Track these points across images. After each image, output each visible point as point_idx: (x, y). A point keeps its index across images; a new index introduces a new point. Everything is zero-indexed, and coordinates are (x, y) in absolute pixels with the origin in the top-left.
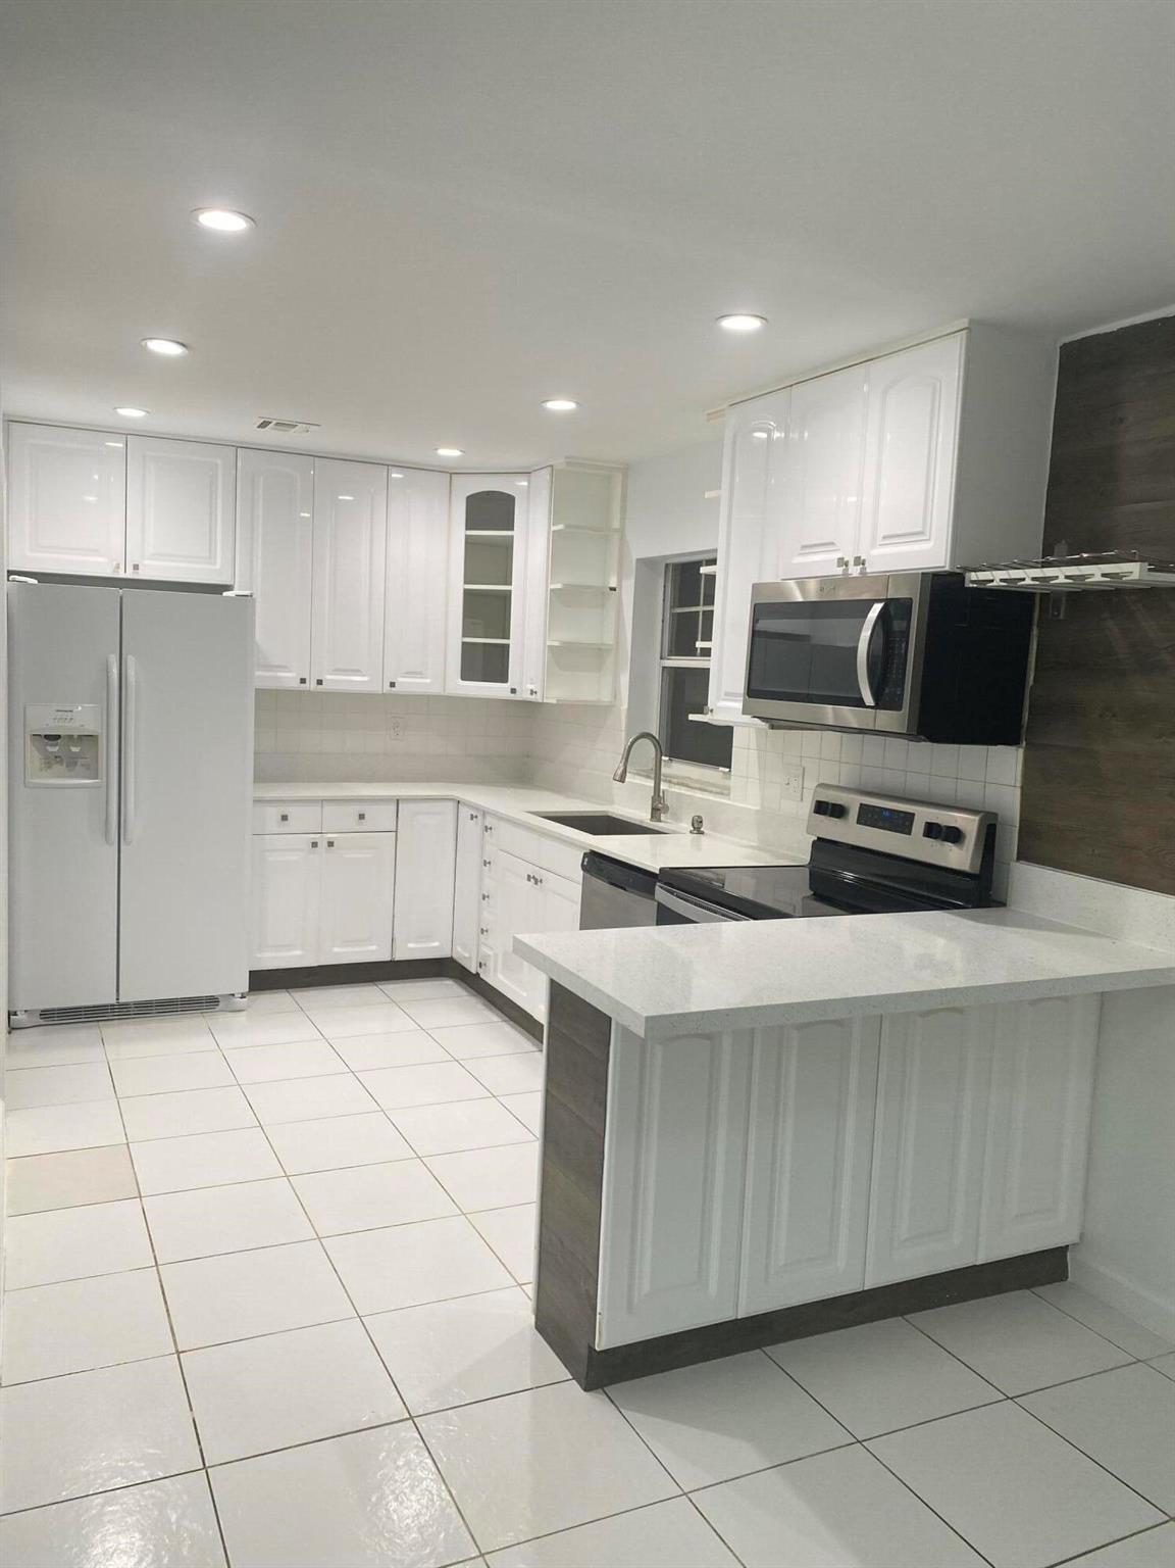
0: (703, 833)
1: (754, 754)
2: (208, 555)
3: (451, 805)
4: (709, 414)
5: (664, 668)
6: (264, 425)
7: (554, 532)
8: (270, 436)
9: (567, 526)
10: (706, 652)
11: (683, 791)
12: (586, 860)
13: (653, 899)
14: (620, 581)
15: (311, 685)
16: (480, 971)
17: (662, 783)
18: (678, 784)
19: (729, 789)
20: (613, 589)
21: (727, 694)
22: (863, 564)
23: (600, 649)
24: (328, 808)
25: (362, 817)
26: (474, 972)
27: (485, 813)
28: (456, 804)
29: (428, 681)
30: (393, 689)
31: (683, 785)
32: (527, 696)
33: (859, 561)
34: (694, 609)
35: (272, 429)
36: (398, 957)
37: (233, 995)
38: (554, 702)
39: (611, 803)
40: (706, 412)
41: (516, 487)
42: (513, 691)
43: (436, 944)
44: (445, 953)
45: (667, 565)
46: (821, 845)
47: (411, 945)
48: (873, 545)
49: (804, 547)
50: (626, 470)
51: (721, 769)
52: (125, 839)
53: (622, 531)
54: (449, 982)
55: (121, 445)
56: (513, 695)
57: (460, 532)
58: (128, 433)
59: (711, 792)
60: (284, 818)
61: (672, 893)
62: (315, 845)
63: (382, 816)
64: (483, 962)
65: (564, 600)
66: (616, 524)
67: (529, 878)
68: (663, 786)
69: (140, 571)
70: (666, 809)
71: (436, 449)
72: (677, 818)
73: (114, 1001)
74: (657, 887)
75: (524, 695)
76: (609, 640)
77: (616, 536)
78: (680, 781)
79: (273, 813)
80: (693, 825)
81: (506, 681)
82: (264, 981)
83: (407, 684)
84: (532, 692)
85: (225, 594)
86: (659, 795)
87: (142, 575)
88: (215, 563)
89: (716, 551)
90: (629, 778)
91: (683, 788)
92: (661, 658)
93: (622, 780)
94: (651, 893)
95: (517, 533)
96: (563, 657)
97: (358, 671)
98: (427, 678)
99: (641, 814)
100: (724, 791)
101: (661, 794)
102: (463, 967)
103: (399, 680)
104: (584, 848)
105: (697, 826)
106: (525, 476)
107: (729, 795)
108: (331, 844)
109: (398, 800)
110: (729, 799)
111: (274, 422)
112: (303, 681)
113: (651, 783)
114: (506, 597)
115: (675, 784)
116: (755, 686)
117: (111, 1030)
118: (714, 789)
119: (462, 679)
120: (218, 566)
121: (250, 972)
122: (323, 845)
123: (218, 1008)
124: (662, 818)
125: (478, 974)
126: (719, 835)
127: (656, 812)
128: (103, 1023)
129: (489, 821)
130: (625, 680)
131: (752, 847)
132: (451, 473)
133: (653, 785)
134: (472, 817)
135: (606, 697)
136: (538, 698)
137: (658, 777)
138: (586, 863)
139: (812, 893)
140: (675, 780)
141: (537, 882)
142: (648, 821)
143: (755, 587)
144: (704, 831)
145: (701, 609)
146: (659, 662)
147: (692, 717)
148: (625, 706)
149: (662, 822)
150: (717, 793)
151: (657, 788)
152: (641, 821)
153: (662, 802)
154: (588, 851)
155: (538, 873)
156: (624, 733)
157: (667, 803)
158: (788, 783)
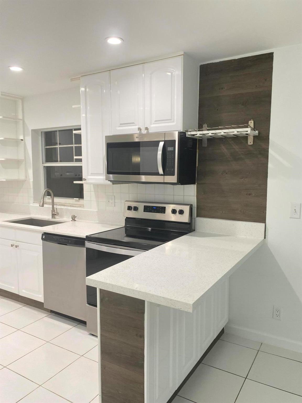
0: (76, 221)
1: (93, 193)
4: (71, 79)
5: (44, 167)
9: (4, 117)
10: (80, 160)
11: (62, 207)
12: (44, 236)
13: (85, 247)
14: (24, 137)
18: (60, 205)
19: (83, 205)
20: (22, 140)
21: (91, 174)
22: (148, 130)
23: (18, 161)
31: (62, 205)
33: (147, 129)
34: (55, 147)
38: (5, 180)
39: (30, 214)
40: (71, 78)
45: (42, 132)
46: (128, 220)
48: (151, 124)
49: (121, 124)
50: (23, 99)
51: (75, 199)
53: (23, 120)
59: (76, 207)
65: (4, 144)
66: (20, 117)
67: (12, 246)
68: (55, 206)
70: (58, 214)
72: (62, 216)
74: (86, 243)
76: (21, 157)
77: (21, 122)
78: (61, 204)
80: (72, 218)
86: (54, 210)
90: (45, 206)
91: (62, 206)
92: (42, 163)
93: (43, 206)
96: (5, 164)
99: (47, 217)
104: (41, 232)
105: (74, 218)
107: (84, 207)
110: (84, 209)
115: (58, 205)
116: (109, 170)
118: (77, 206)
124: (56, 217)
126: (80, 220)
127: (53, 215)
130: (30, 172)
131: (97, 223)
133: (51, 207)
135: (22, 177)
137: (53, 204)
138: (44, 238)
139: (126, 235)
140: (59, 204)
141: (16, 246)
142: (51, 219)
143: (107, 137)
144: (76, 220)
145: (58, 146)
146: (42, 165)
147: (75, 182)
148: (32, 180)
149: (56, 219)
150: (78, 207)
151: (53, 207)
152: (48, 219)
153: (56, 212)
154: (43, 233)
155: (16, 243)
156: (32, 189)
157: (58, 212)
158: (109, 202)
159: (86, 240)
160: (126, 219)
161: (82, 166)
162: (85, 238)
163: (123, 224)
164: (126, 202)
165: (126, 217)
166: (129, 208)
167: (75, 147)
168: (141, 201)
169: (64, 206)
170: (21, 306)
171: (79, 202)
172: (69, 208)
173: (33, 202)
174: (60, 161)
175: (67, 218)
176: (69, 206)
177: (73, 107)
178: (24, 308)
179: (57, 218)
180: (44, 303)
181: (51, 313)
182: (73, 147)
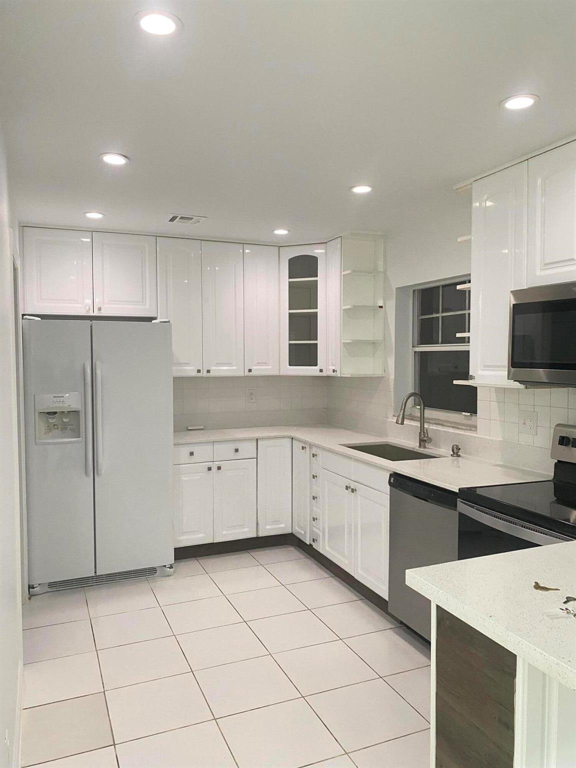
0: (459, 456)
1: (494, 405)
2: (141, 301)
3: (289, 441)
4: (457, 189)
5: (415, 352)
6: (173, 220)
7: (343, 275)
8: (178, 227)
9: (352, 271)
10: (467, 340)
11: (440, 428)
12: (392, 479)
13: (456, 510)
14: (385, 304)
15: (204, 374)
16: (313, 543)
17: (425, 424)
19: (476, 427)
20: (381, 307)
21: (485, 366)
23: (374, 343)
24: (217, 446)
25: (237, 450)
26: (308, 543)
27: (311, 446)
28: (290, 440)
29: (270, 367)
30: (250, 373)
32: (331, 373)
34: (435, 315)
35: (178, 222)
36: (261, 534)
37: (165, 566)
38: (349, 376)
41: (318, 252)
42: (321, 371)
43: (283, 525)
44: (288, 530)
45: (414, 291)
46: (561, 466)
47: (268, 527)
49: (546, 264)
50: (387, 236)
51: (463, 413)
52: (97, 474)
53: (385, 272)
54: (292, 548)
55: (89, 240)
56: (321, 373)
57: (285, 280)
58: (93, 231)
59: (462, 429)
60: (192, 454)
61: (473, 507)
62: (210, 469)
63: (247, 449)
64: (315, 538)
65: (351, 314)
66: (381, 269)
67: (347, 488)
68: (426, 426)
69: (102, 311)
70: (430, 440)
71: (273, 231)
72: (437, 446)
73: (94, 575)
74: (458, 502)
75: (328, 372)
76: (379, 337)
77: (382, 275)
78: (437, 422)
79: (186, 450)
80: (453, 451)
81: (317, 365)
82: (183, 554)
83: (258, 370)
84: (334, 371)
85: (153, 321)
87: (104, 313)
88: (146, 305)
89: (470, 275)
91: (439, 426)
92: (413, 347)
93: (402, 423)
94: (454, 506)
95: (320, 279)
96: (353, 348)
97: (231, 363)
98: (269, 365)
99: (412, 443)
100: (474, 428)
101: (425, 431)
102: (299, 539)
103: (254, 368)
104: (389, 471)
105: (456, 452)
106: (323, 246)
107: (476, 430)
108: (219, 468)
109: (257, 439)
110: (477, 434)
111: (180, 216)
112: (199, 371)
113: (418, 424)
114: (315, 315)
115: (432, 424)
116: (516, 360)
117: (92, 594)
118: (464, 427)
119: (290, 365)
120: (147, 306)
121: (175, 548)
122: (214, 469)
123: (156, 575)
124: (426, 446)
125: (311, 545)
126: (469, 456)
127: (422, 442)
128: (87, 588)
129: (314, 451)
130: (391, 363)
131: (497, 465)
132: (280, 246)
134: (303, 448)
135: (379, 372)
136: (338, 374)
137: (422, 420)
138: (392, 481)
139: (556, 499)
140: (434, 422)
141: (353, 491)
142: (418, 448)
143: (515, 293)
144: (461, 454)
145: (440, 315)
146: (411, 350)
147: (455, 382)
148: (392, 377)
149: (426, 450)
150: (467, 430)
151: (422, 427)
152: (412, 448)
153: (426, 436)
154: (392, 473)
155: (353, 485)
156: (392, 394)
157: (429, 436)
158: (524, 424)
159: (460, 498)
160: (556, 464)
161: (469, 351)
162: (458, 492)
163: (550, 474)
164: (558, 428)
165: (558, 461)
166: (564, 441)
167: (469, 314)
169: (441, 427)
170: (355, 598)
171: (471, 420)
172: (451, 430)
173: (394, 416)
174: (442, 341)
175: (445, 450)
176: (449, 427)
177: (459, 240)
178: (359, 602)
179: (428, 448)
180: (389, 603)
181: (401, 625)
182: (465, 314)
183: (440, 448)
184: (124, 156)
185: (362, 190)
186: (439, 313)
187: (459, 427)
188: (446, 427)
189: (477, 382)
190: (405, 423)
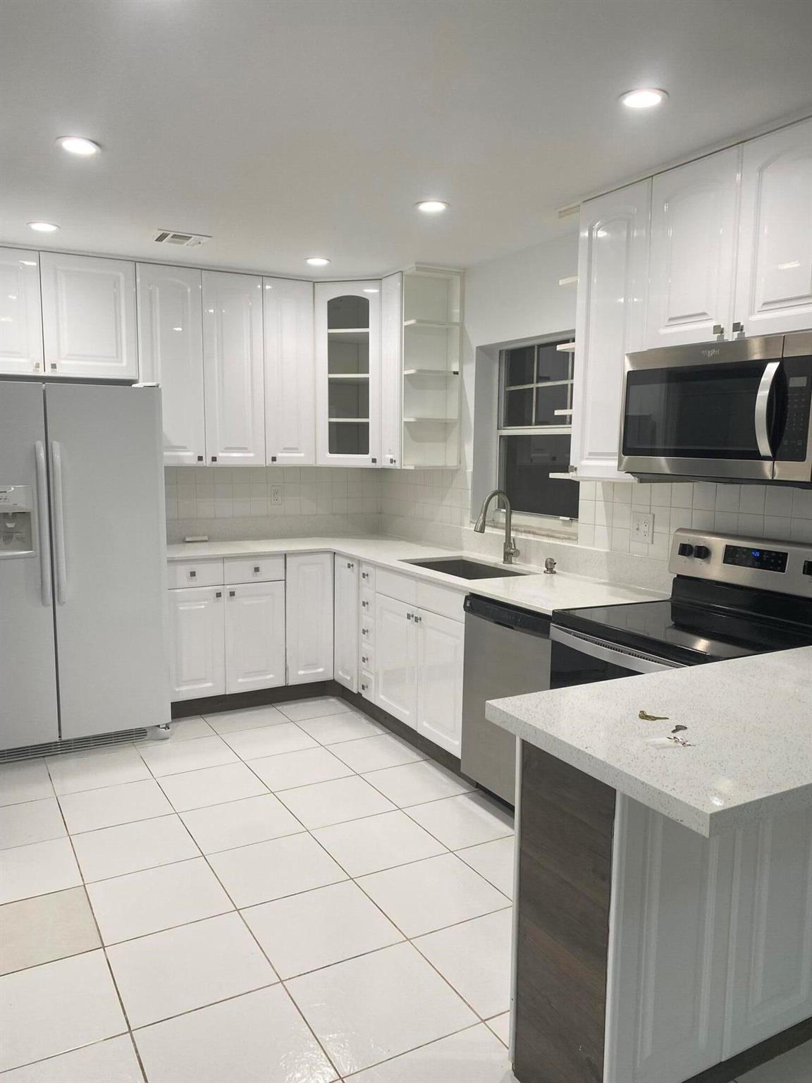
0: (555, 573)
1: (601, 505)
2: (115, 355)
3: (328, 557)
4: (560, 212)
5: (501, 436)
6: (161, 239)
7: (405, 327)
8: (169, 250)
9: (418, 321)
10: (564, 420)
11: (531, 537)
12: (469, 602)
13: (548, 638)
14: (461, 368)
15: (207, 462)
16: (361, 691)
17: (512, 532)
18: (525, 532)
19: (576, 535)
20: (456, 373)
21: (590, 454)
22: (742, 330)
23: (446, 423)
24: (228, 564)
25: (257, 570)
26: (355, 692)
27: (360, 562)
28: (332, 555)
29: (302, 455)
30: (274, 462)
31: (529, 532)
32: (387, 464)
33: (737, 327)
35: (170, 242)
36: (292, 682)
37: (159, 726)
38: (412, 468)
39: (461, 549)
40: (559, 210)
41: (369, 291)
42: (374, 461)
43: (321, 670)
44: (329, 677)
45: (501, 352)
46: (681, 582)
47: (301, 672)
48: (751, 313)
49: (671, 319)
50: (463, 273)
51: (561, 518)
52: (58, 600)
53: (462, 325)
54: (333, 700)
55: (35, 264)
56: (374, 464)
57: (323, 332)
58: (40, 251)
59: (559, 538)
60: (193, 574)
61: (570, 633)
62: (219, 595)
63: (272, 569)
64: (365, 685)
65: (414, 384)
66: (456, 319)
67: (409, 616)
68: (513, 534)
69: (57, 369)
70: (517, 553)
71: (307, 259)
72: (526, 560)
73: (57, 739)
74: (552, 628)
75: (384, 463)
76: (452, 414)
77: (458, 328)
78: (527, 529)
79: (184, 570)
80: (546, 567)
81: (368, 453)
82: (183, 710)
83: (285, 458)
84: (392, 461)
85: (133, 386)
86: (510, 543)
87: (60, 373)
88: (122, 362)
89: (574, 331)
90: (487, 530)
91: (528, 535)
92: (498, 429)
93: (482, 531)
94: (545, 632)
95: (372, 330)
96: (416, 431)
97: (246, 449)
98: (301, 453)
99: (494, 558)
100: (573, 537)
101: (512, 542)
102: (344, 687)
103: (279, 455)
104: (464, 592)
105: (550, 567)
106: (377, 283)
107: (577, 540)
108: (232, 594)
109: (285, 555)
110: (577, 544)
111: (172, 234)
112: (200, 458)
113: (503, 533)
114: (365, 383)
115: (521, 532)
116: (629, 446)
117: (57, 765)
119: (330, 453)
120: (124, 364)
121: (172, 703)
122: (226, 595)
123: (146, 738)
124: (513, 562)
125: (360, 694)
126: (566, 573)
127: (508, 556)
128: (50, 758)
129: (365, 569)
130: (469, 449)
132: (314, 282)
133: (504, 534)
134: (349, 566)
135: (452, 463)
136: (397, 465)
137: (508, 527)
138: (468, 605)
139: (673, 623)
140: (523, 529)
141: (417, 620)
142: (502, 564)
143: (633, 357)
144: (557, 571)
145: (534, 386)
146: (498, 432)
147: (552, 475)
148: (470, 470)
149: (513, 566)
150: (565, 539)
151: (508, 536)
152: (496, 564)
153: (513, 547)
154: (468, 594)
155: (418, 613)
156: (470, 492)
157: (517, 548)
158: (638, 529)
159: (554, 622)
160: (675, 579)
161: (570, 435)
162: (551, 614)
163: (667, 593)
164: (678, 533)
165: (678, 575)
166: (685, 550)
167: (572, 385)
168: (723, 531)
169: (532, 535)
170: (418, 758)
171: (571, 526)
172: (545, 540)
173: (471, 522)
174: (536, 421)
175: (538, 566)
176: (544, 535)
177: (561, 282)
178: (424, 763)
179: (516, 564)
180: (462, 761)
181: (476, 789)
182: (567, 385)
183: (530, 562)
184: (94, 142)
185: (432, 207)
186: (533, 383)
187: (557, 535)
188: (539, 537)
189: (578, 475)
190: (486, 531)
